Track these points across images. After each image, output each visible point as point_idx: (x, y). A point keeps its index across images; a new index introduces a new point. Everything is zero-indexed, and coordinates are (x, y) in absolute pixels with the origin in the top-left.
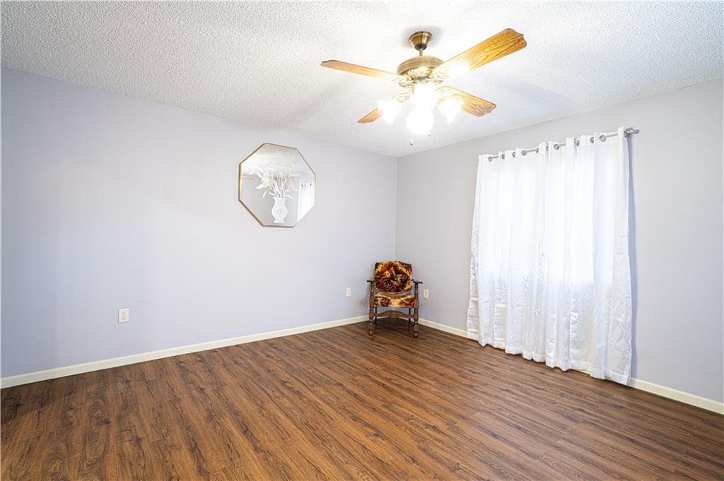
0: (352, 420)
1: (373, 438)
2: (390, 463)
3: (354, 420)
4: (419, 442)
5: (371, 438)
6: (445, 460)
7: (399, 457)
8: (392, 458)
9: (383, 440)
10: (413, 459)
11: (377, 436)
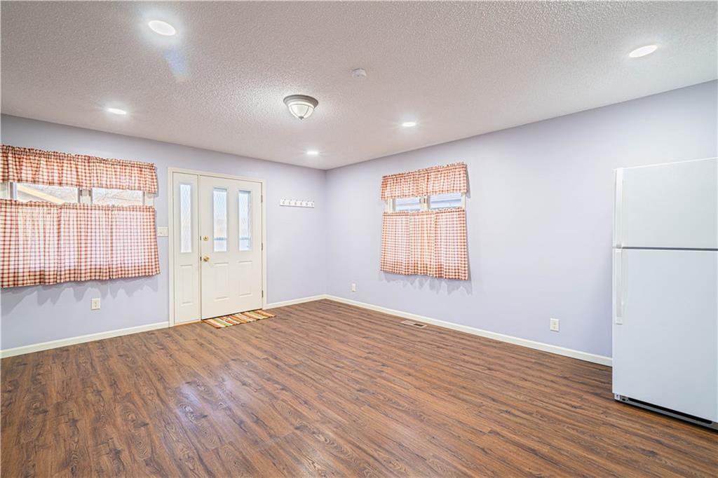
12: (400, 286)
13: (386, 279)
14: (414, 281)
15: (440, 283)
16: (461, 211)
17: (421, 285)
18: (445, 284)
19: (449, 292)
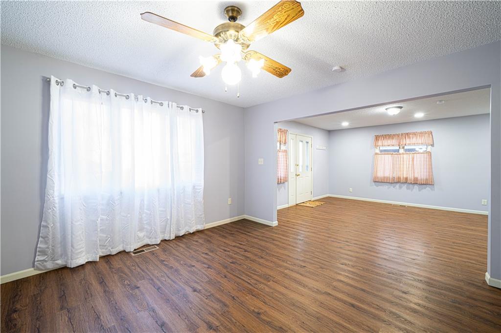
0: (284, 327)
1: (261, 311)
2: (248, 295)
3: (281, 328)
4: (228, 311)
5: (263, 311)
6: (214, 301)
7: (242, 299)
8: (247, 297)
9: (253, 310)
10: (234, 299)
11: (258, 313)
12: (385, 188)
13: (375, 185)
14: (396, 186)
15: (414, 187)
16: (430, 153)
17: (400, 187)
18: (417, 187)
19: (420, 191)
